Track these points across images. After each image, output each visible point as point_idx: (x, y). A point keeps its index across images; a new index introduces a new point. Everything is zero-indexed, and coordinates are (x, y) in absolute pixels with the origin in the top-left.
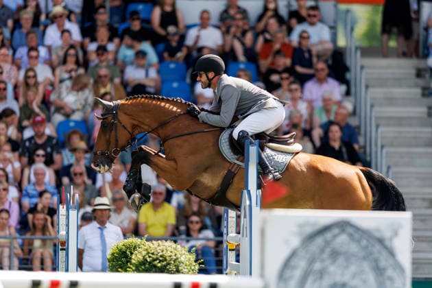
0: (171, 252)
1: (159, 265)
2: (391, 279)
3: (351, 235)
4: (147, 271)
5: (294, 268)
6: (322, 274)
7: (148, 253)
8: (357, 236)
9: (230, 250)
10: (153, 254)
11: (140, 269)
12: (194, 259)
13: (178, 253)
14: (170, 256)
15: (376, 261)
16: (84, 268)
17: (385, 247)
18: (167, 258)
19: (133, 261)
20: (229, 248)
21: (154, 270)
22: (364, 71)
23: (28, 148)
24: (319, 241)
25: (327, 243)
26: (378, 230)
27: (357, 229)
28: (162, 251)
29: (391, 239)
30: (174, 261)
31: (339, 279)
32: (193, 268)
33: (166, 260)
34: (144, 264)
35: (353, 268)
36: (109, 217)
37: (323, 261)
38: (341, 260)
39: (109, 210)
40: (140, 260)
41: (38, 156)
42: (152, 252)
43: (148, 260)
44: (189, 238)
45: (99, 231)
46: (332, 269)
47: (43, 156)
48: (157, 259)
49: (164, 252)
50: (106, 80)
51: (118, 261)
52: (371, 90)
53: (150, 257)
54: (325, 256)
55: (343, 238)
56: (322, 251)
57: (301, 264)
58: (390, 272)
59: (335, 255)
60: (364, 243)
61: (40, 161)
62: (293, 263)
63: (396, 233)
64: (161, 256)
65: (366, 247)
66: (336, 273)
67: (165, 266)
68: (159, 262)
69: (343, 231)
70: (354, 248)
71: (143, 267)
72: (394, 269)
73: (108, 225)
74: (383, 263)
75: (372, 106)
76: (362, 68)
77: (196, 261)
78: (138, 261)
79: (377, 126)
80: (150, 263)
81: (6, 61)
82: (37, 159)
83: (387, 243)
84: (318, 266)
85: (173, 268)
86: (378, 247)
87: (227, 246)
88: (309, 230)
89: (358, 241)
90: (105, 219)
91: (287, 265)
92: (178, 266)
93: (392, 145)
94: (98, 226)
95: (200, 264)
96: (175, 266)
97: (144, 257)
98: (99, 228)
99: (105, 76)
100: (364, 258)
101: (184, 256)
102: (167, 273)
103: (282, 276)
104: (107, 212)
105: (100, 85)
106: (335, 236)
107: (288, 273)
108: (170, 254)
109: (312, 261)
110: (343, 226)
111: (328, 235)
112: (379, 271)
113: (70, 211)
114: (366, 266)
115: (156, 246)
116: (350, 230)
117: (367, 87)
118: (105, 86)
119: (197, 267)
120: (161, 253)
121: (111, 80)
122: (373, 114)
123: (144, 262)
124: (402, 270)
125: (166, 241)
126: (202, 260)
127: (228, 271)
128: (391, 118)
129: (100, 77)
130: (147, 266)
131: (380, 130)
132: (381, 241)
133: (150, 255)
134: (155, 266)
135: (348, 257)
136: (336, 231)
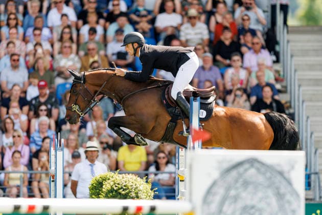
0: (132, 183)
1: (123, 192)
2: (289, 202)
3: (258, 169)
4: (114, 197)
5: (215, 194)
6: (236, 198)
7: (115, 183)
8: (263, 169)
9: (181, 181)
10: (118, 184)
11: (109, 195)
12: (150, 188)
13: (137, 183)
14: (132, 186)
15: (278, 188)
16: (78, 195)
17: (285, 178)
18: (130, 187)
19: (104, 190)
20: (180, 179)
21: (119, 196)
22: (290, 44)
23: (34, 105)
24: (234, 173)
25: (240, 175)
26: (279, 165)
27: (263, 164)
28: (126, 182)
29: (289, 172)
30: (135, 190)
31: (249, 202)
32: (149, 194)
33: (128, 188)
34: (112, 192)
35: (260, 194)
36: (98, 156)
37: (237, 189)
38: (250, 188)
39: (98, 151)
40: (109, 189)
41: (41, 110)
42: (118, 182)
43: (115, 188)
44: (157, 172)
45: (90, 167)
46: (244, 195)
47: (45, 110)
48: (122, 188)
49: (127, 183)
50: (94, 52)
51: (96, 189)
52: (295, 58)
53: (116, 186)
54: (238, 185)
55: (252, 171)
56: (236, 181)
57: (220, 191)
58: (288, 197)
59: (246, 184)
60: (268, 174)
61: (43, 115)
62: (213, 191)
63: (293, 167)
64: (125, 186)
65: (270, 178)
66: (247, 197)
67: (128, 193)
68: (123, 191)
69: (252, 166)
70: (261, 179)
71: (111, 194)
72: (292, 195)
73: (96, 162)
74: (282, 191)
75: (295, 71)
76: (288, 42)
77: (152, 189)
78: (107, 190)
79: (299, 86)
80: (116, 191)
81: (17, 39)
82: (41, 113)
83: (286, 175)
84: (233, 192)
85: (133, 195)
86: (279, 178)
87: (178, 178)
88: (226, 165)
89: (264, 174)
90: (95, 158)
91: (209, 192)
92: (138, 193)
93: (311, 100)
94: (89, 163)
95: (155, 191)
96: (136, 193)
97: (112, 187)
98: (90, 165)
99: (93, 49)
100: (269, 187)
101: (142, 186)
102: (129, 198)
103: (206, 200)
104: (96, 152)
105: (90, 56)
106: (246, 170)
107: (210, 198)
108: (132, 184)
109: (228, 189)
110: (252, 162)
111: (241, 169)
112: (280, 196)
113: (58, 152)
114: (270, 193)
115: (121, 178)
116: (257, 165)
117: (292, 56)
118: (93, 57)
119: (153, 194)
120: (125, 184)
121: (98, 53)
122: (297, 77)
123: (112, 191)
124: (298, 195)
125: (129, 174)
126: (156, 189)
127: (179, 197)
128: (310, 80)
129: (89, 50)
130: (114, 193)
131: (301, 89)
132: (281, 173)
133: (116, 185)
134: (120, 194)
135: (256, 186)
136: (247, 166)
